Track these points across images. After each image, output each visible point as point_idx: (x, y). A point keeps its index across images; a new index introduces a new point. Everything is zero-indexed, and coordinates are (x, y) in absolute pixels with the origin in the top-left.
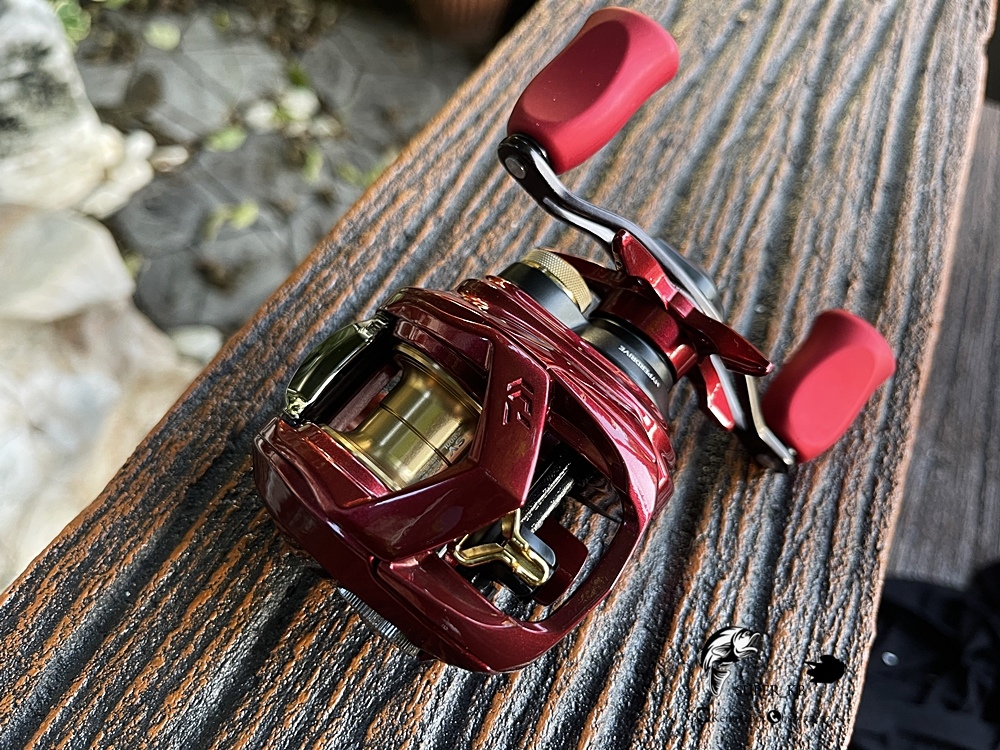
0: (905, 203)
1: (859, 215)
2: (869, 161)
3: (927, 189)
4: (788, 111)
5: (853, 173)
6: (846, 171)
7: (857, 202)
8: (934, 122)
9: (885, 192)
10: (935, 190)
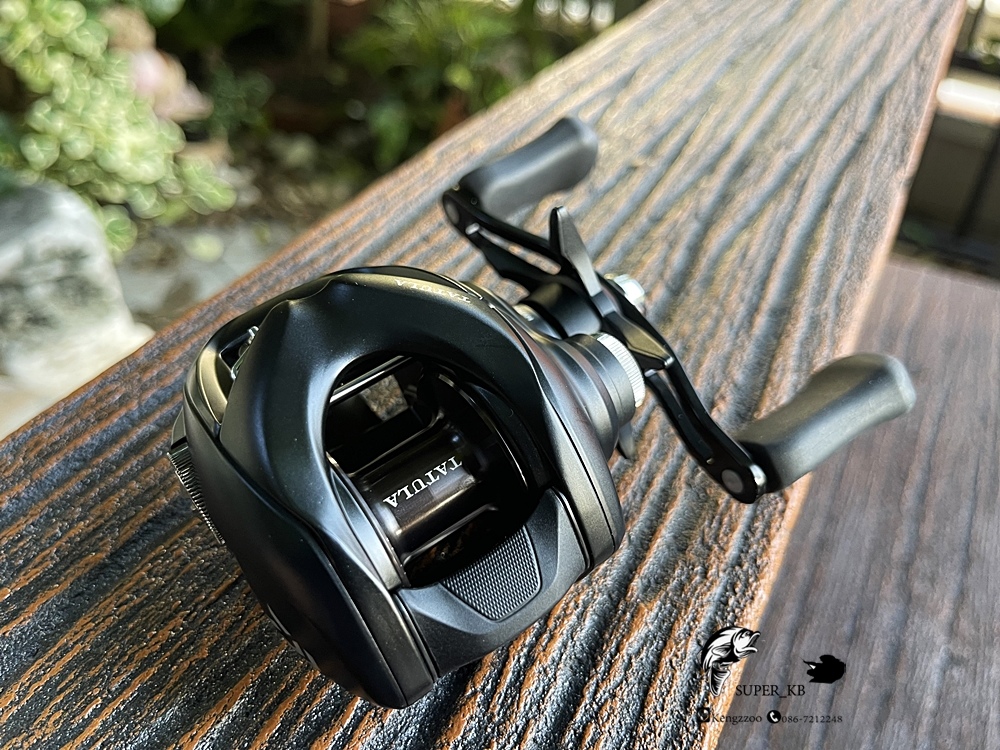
0: (789, 326)
1: (737, 335)
2: (755, 287)
3: (817, 313)
4: (671, 242)
5: (734, 297)
6: (727, 295)
7: (736, 324)
8: (834, 251)
9: (770, 316)
10: (826, 314)
